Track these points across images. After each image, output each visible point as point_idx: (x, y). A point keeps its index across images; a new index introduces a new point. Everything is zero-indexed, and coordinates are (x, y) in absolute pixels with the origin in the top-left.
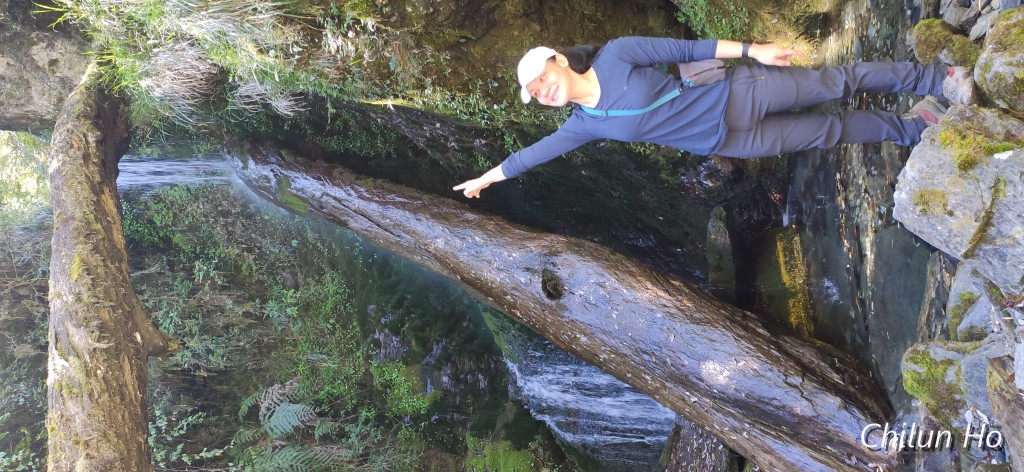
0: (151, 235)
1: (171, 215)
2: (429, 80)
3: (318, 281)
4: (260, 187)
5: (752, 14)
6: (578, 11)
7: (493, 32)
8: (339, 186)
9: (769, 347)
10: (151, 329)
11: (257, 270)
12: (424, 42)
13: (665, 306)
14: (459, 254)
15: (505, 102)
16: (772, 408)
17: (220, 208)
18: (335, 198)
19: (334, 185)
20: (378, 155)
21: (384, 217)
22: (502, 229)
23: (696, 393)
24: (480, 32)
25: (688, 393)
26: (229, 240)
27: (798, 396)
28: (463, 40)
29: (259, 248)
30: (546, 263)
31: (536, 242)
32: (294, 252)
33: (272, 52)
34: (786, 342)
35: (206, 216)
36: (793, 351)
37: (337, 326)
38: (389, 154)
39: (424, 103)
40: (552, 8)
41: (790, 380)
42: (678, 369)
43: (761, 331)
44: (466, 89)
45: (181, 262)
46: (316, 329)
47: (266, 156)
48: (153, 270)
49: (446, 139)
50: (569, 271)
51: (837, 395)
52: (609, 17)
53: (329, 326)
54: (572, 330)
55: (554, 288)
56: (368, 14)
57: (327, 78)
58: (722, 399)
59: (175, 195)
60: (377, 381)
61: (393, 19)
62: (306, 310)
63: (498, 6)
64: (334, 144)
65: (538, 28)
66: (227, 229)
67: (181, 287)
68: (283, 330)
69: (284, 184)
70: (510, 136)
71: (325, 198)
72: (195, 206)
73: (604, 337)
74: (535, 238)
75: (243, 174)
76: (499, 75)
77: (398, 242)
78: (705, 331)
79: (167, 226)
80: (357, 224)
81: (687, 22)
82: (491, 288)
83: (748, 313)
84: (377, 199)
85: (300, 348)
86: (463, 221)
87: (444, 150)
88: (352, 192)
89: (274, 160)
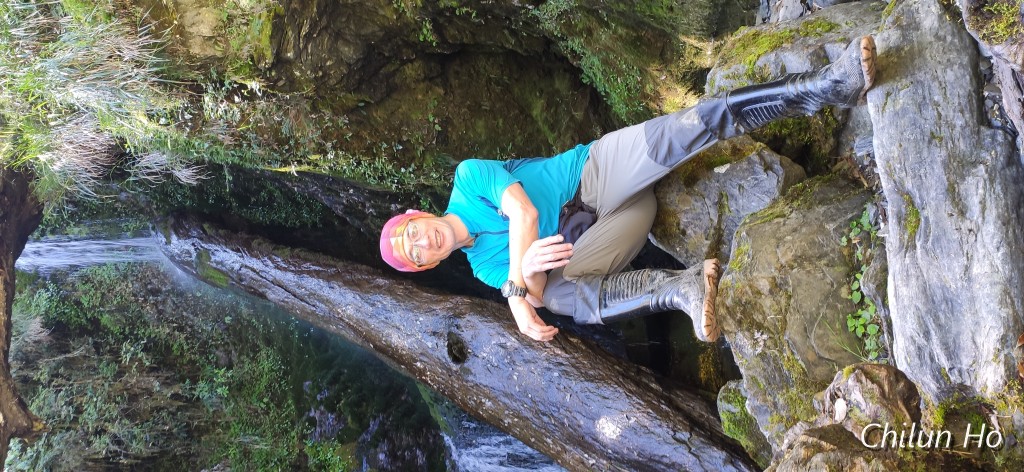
0: (78, 317)
1: (99, 295)
2: (329, 145)
3: (253, 359)
4: (183, 262)
5: (642, 72)
6: (484, 75)
7: (395, 96)
8: (256, 257)
9: (659, 402)
10: (15, 408)
11: (188, 350)
12: (320, 107)
13: (561, 364)
14: (370, 321)
15: (413, 165)
16: (662, 467)
17: (149, 287)
18: (253, 270)
19: (252, 256)
20: (304, 225)
21: (299, 286)
22: (410, 292)
23: (594, 455)
24: (379, 95)
25: (586, 455)
26: (159, 319)
27: (686, 452)
28: (362, 104)
29: (191, 327)
30: (450, 326)
31: (441, 306)
32: (227, 329)
33: (163, 121)
34: (678, 396)
35: (134, 295)
36: (684, 405)
37: (272, 405)
38: (314, 224)
39: (330, 168)
40: (457, 73)
41: (679, 435)
42: (575, 430)
43: (653, 385)
44: (371, 152)
45: (108, 343)
46: (249, 409)
47: (188, 231)
48: (76, 353)
49: (364, 206)
50: (472, 332)
51: (723, 449)
52: (517, 80)
53: (263, 406)
54: (477, 395)
55: (459, 352)
56: (251, 77)
57: (222, 144)
58: (616, 459)
59: (103, 274)
60: (311, 462)
61: (281, 83)
62: (239, 390)
63: (397, 70)
64: (259, 215)
65: (442, 91)
66: (157, 307)
67: (108, 371)
68: (214, 412)
69: (204, 258)
70: (426, 200)
71: (244, 270)
72: (124, 285)
73: (507, 401)
74: (441, 301)
75: (167, 250)
76: (405, 138)
77: (313, 312)
78: (598, 388)
79: (94, 307)
80: (275, 295)
81: (592, 82)
82: (401, 356)
83: (643, 368)
84: (293, 268)
85: (232, 430)
86: (374, 287)
87: (363, 216)
88: (269, 262)
89: (195, 233)
